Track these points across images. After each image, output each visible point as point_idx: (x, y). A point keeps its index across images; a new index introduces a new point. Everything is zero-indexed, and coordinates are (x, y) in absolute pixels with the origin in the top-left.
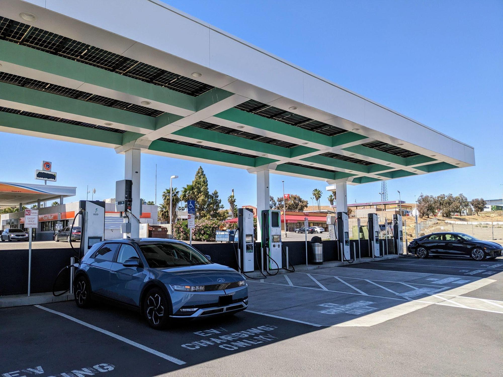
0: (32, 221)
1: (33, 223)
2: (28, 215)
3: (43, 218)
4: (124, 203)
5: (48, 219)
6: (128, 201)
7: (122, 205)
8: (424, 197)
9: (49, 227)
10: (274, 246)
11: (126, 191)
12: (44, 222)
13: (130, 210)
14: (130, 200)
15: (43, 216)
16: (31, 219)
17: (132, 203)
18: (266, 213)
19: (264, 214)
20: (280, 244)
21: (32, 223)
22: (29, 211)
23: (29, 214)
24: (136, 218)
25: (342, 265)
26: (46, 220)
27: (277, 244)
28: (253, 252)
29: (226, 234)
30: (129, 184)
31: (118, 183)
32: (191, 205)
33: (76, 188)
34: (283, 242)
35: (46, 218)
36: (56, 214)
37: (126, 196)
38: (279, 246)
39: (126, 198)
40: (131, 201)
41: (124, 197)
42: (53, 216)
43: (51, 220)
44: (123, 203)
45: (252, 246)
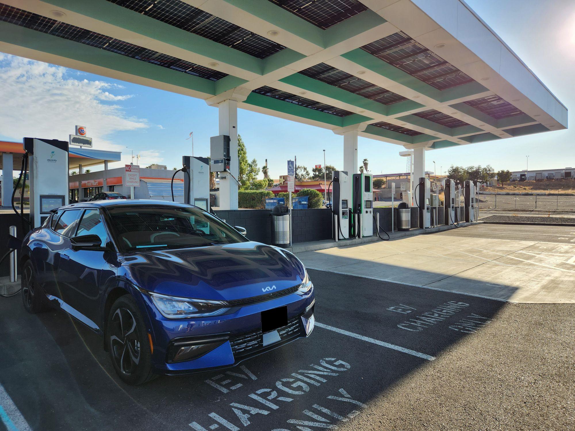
0: (133, 179)
1: (135, 180)
2: (128, 171)
3: (87, 184)
4: (222, 162)
5: (92, 185)
6: (227, 160)
7: (220, 164)
8: (454, 168)
9: (93, 193)
10: (367, 212)
11: (224, 149)
12: (87, 188)
13: (229, 169)
14: (228, 158)
15: (87, 182)
16: (132, 175)
17: (231, 162)
18: (358, 177)
19: (356, 177)
20: (372, 210)
21: (133, 180)
22: (129, 167)
23: (129, 169)
24: (235, 179)
25: (425, 232)
26: (90, 186)
27: (369, 210)
28: (348, 218)
29: (275, 202)
30: (227, 139)
31: (212, 139)
32: (290, 166)
33: (120, 153)
34: (374, 209)
35: (89, 185)
36: (101, 180)
37: (225, 154)
38: (370, 212)
39: (225, 156)
40: (229, 160)
41: (223, 155)
42: (97, 182)
43: (95, 186)
44: (220, 162)
45: (347, 211)
